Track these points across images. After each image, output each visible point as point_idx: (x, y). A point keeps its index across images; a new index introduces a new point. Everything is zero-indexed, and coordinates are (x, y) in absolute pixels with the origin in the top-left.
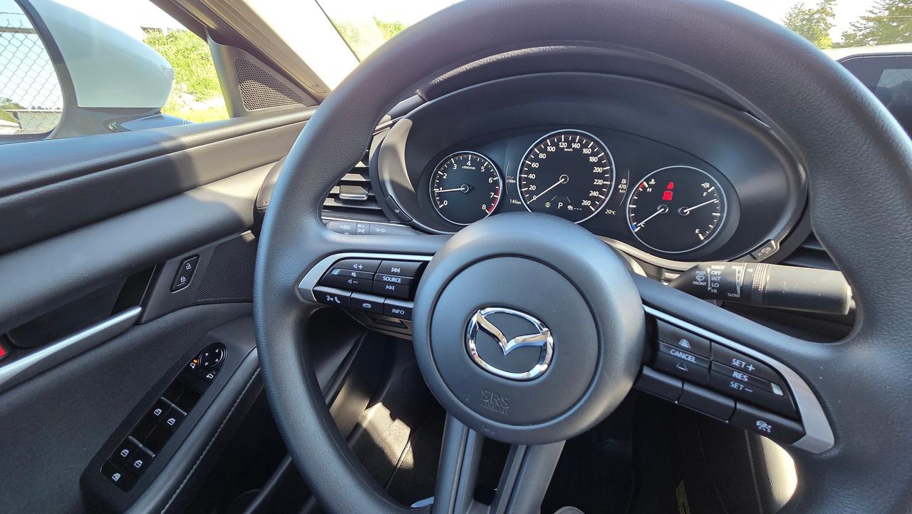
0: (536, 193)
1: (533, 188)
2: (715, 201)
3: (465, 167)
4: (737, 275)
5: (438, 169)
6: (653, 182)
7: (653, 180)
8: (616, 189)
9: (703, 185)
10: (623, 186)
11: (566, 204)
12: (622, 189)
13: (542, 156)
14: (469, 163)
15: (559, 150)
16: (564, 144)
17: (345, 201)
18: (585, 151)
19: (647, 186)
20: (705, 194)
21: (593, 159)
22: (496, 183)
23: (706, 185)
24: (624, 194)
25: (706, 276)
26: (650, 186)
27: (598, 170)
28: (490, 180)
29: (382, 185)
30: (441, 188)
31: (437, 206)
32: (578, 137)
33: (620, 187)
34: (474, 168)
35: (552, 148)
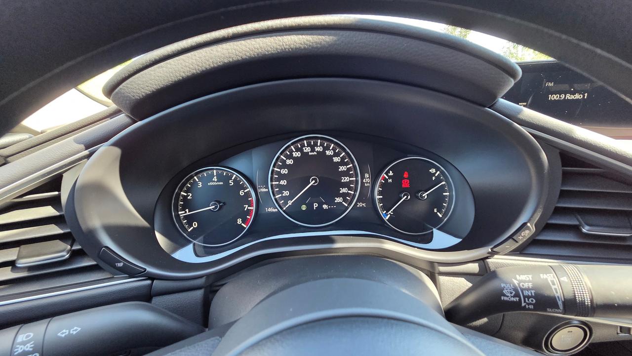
0: (290, 197)
1: (286, 193)
2: (443, 183)
3: (211, 184)
4: (553, 287)
5: (181, 189)
6: (391, 174)
7: (391, 172)
8: (362, 183)
9: (430, 171)
10: (367, 179)
11: (320, 204)
12: (367, 183)
13: (289, 162)
14: (215, 179)
15: (305, 155)
16: (307, 149)
17: (30, 268)
18: (328, 153)
19: (387, 178)
20: (434, 178)
21: (336, 159)
22: (248, 195)
23: (433, 171)
24: (369, 186)
25: (515, 290)
26: (390, 177)
27: (342, 168)
28: (242, 193)
29: (90, 237)
30: (187, 210)
31: (185, 230)
32: (319, 141)
33: (364, 181)
34: (221, 183)
35: (297, 154)
